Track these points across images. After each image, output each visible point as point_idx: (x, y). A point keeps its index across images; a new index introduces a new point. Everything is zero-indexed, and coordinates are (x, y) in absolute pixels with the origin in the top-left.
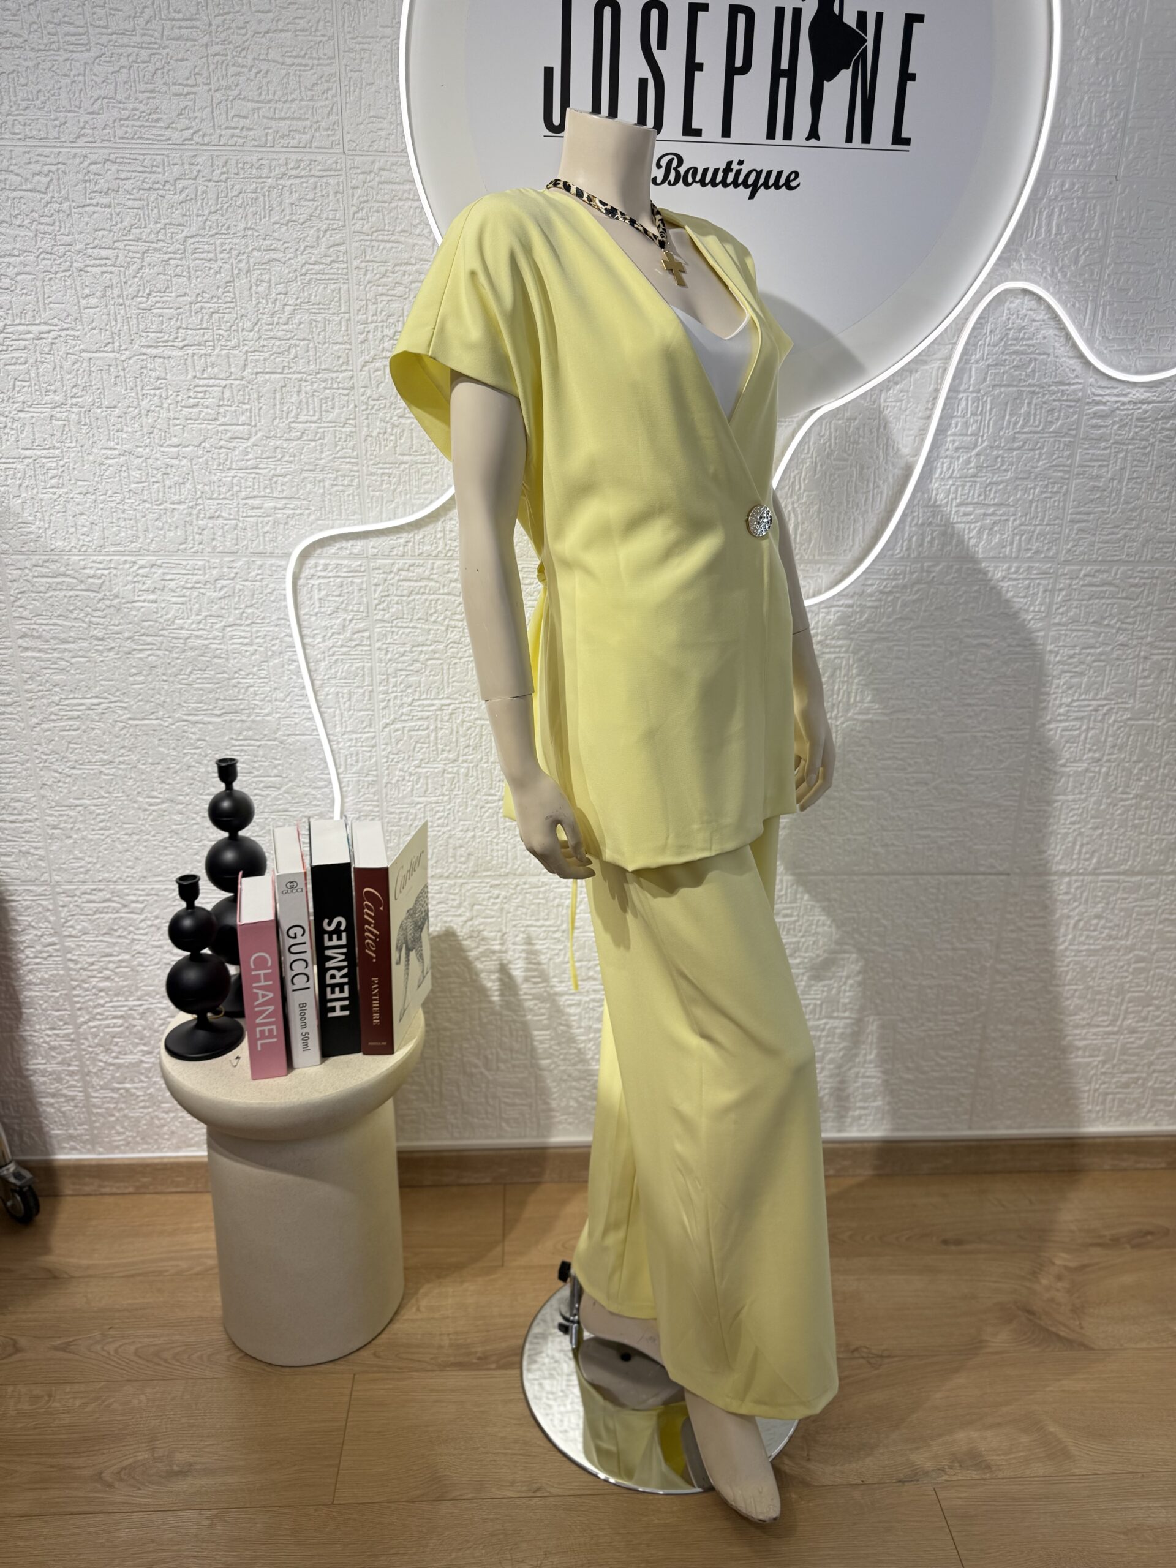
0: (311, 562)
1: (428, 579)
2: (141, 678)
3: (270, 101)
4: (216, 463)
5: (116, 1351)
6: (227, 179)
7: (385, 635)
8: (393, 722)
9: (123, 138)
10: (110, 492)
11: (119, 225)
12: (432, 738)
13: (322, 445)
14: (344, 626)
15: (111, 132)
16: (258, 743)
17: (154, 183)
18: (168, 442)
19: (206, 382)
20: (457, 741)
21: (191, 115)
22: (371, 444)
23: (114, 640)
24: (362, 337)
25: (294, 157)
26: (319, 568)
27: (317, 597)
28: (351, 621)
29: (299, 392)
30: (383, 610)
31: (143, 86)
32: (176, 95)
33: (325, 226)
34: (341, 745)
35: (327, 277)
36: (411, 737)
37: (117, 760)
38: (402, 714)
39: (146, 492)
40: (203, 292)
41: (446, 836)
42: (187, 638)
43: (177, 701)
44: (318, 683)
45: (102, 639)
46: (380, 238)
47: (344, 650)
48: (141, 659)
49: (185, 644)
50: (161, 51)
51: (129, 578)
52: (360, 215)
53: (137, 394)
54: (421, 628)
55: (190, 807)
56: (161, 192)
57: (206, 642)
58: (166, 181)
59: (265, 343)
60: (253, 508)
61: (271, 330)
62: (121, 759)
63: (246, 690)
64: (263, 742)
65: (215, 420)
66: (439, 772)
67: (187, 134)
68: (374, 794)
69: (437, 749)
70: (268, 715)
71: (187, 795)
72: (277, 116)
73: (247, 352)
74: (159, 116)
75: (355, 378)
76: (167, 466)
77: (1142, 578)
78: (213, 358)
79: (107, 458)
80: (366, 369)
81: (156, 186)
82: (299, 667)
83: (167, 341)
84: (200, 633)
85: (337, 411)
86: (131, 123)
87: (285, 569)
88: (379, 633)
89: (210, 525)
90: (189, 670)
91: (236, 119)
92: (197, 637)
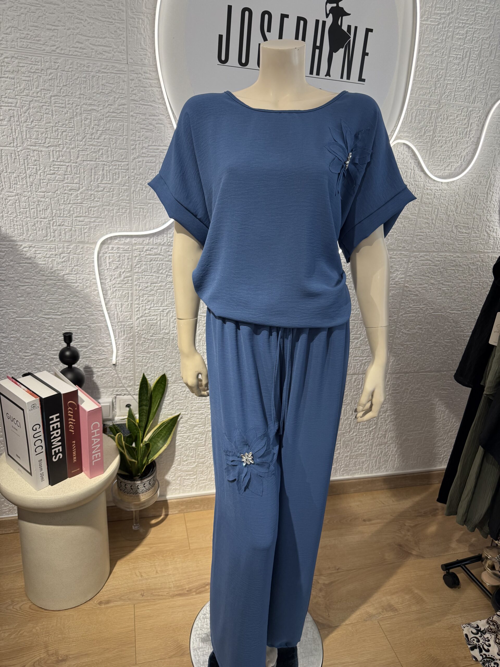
0: (106, 246)
1: (159, 254)
2: (23, 298)
3: (93, 37)
4: (63, 200)
5: (20, 608)
6: (72, 71)
7: (139, 279)
8: (141, 317)
9: (21, 47)
10: (10, 213)
11: (18, 88)
12: (158, 324)
13: (113, 194)
14: (120, 275)
15: (16, 43)
16: (78, 327)
17: (36, 70)
18: (39, 190)
19: (59, 163)
20: (169, 325)
21: (56, 40)
22: (136, 194)
23: (10, 281)
24: (132, 147)
25: (104, 63)
26: (109, 249)
27: (108, 262)
28: (123, 272)
29: (103, 170)
30: (138, 268)
31: (32, 24)
32: (48, 29)
33: (117, 96)
34: (117, 327)
35: (118, 119)
36: (149, 323)
37: (10, 336)
38: (145, 313)
39: (28, 213)
40: (59, 122)
41: (163, 366)
42: (46, 280)
43: (40, 309)
44: (107, 300)
45: (4, 281)
46: (143, 103)
47: (120, 285)
48: (23, 290)
49: (45, 283)
50: (41, 8)
51: (18, 252)
52: (134, 92)
53: (25, 167)
54: (155, 276)
55: (45, 357)
56: (39, 74)
57: (55, 282)
58: (42, 69)
59: (88, 147)
60: (80, 222)
61: (90, 141)
62: (12, 336)
63: (73, 304)
64: (80, 327)
65: (63, 181)
66: (161, 339)
67: (54, 48)
68: (131, 349)
69: (160, 329)
70: (83, 314)
71: (43, 351)
72: (96, 44)
73: (79, 150)
74: (39, 39)
75: (129, 165)
76: (39, 201)
77: (440, 258)
78: (63, 153)
79: (9, 196)
80: (134, 161)
81: (37, 71)
82: (98, 293)
83: (41, 144)
84: (52, 278)
85: (120, 179)
86: (26, 40)
87: (94, 249)
88: (136, 278)
89: (59, 229)
90: (46, 294)
91: (77, 44)
92: (51, 279)
